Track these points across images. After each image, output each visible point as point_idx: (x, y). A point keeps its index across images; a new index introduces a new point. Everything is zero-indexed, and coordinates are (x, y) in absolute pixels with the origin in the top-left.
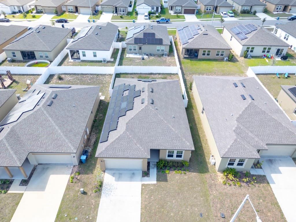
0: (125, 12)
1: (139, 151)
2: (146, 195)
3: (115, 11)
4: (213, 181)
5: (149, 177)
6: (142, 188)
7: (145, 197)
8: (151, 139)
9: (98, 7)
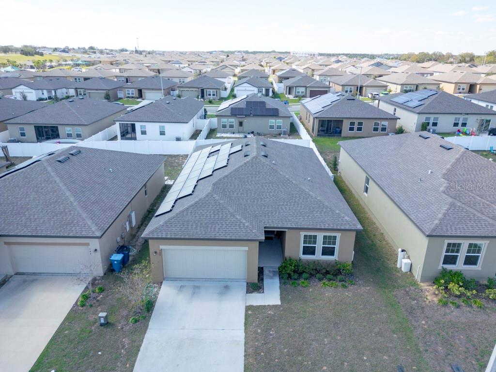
0: (217, 96)
1: (240, 227)
2: (258, 326)
3: (200, 95)
5: (263, 292)
6: (246, 314)
7: (256, 332)
8: (266, 209)
9: (174, 92)
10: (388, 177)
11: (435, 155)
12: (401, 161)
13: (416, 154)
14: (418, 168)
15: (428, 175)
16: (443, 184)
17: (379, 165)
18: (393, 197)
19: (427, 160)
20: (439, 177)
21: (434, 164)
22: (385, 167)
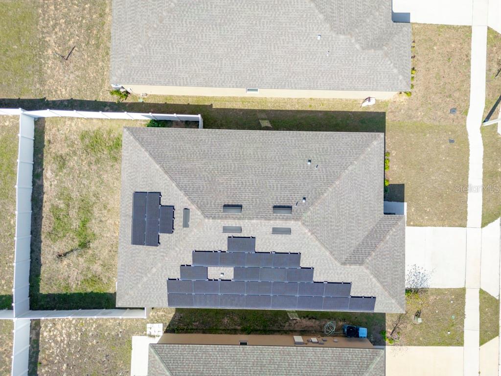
2: (423, 218)
4: (402, 110)
6: (413, 226)
7: (427, 220)
10: (292, 74)
11: (284, 11)
12: (265, 47)
13: (261, 25)
14: (299, 40)
15: (322, 42)
16: (350, 40)
17: (252, 69)
18: (338, 89)
19: (288, 24)
20: (334, 35)
21: (304, 23)
22: (266, 67)
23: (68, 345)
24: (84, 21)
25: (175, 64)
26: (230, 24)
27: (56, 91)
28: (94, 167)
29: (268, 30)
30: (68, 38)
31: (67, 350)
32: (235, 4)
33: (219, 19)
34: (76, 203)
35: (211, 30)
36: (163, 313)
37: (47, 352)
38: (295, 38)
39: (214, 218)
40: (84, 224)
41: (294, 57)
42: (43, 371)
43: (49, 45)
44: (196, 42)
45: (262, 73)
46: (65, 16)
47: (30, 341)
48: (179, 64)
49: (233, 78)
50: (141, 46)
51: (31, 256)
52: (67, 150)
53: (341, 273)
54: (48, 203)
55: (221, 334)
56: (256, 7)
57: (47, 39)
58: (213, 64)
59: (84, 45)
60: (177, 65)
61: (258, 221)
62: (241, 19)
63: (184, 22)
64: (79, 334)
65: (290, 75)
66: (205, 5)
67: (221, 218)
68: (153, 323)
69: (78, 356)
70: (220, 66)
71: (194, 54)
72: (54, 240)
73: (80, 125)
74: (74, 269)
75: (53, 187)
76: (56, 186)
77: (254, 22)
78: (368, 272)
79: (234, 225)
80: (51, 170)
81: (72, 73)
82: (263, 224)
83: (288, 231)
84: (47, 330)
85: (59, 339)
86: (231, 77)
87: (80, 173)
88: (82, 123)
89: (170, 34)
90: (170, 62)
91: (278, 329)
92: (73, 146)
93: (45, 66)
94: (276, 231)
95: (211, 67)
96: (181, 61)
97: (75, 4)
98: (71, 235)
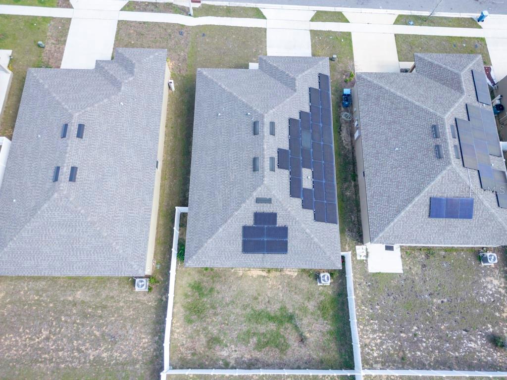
10: (148, 127)
11: (98, 126)
12: (125, 143)
13: (107, 144)
14: (122, 119)
15: (126, 102)
16: (126, 83)
17: (142, 156)
18: (162, 96)
19: (108, 125)
20: (121, 94)
21: (110, 113)
22: (141, 145)
23: (383, 332)
24: (78, 321)
25: (132, 216)
26: (103, 167)
27: (144, 348)
28: (219, 311)
29: (112, 139)
30: (93, 337)
31: (387, 333)
32: (88, 161)
33: (99, 175)
34: (251, 325)
35: (107, 183)
36: (347, 246)
37: (392, 352)
38: (120, 121)
39: (263, 177)
40: (271, 318)
41: (135, 124)
42: (409, 355)
43: (98, 356)
44: (116, 196)
45: (145, 149)
46: (70, 341)
47: (383, 369)
48: (132, 213)
49: (147, 171)
50: (115, 243)
51: (304, 369)
52: (202, 336)
53: (302, 93)
54: (253, 354)
55: (359, 197)
56: (93, 146)
57: (92, 358)
58: (135, 185)
59: (101, 321)
60: (133, 215)
61: (265, 144)
62: (101, 158)
63: (98, 204)
64: (372, 321)
65: (148, 128)
66: (86, 185)
67: (263, 171)
68: (356, 254)
69: (392, 323)
70: (137, 181)
71: (125, 200)
72: (287, 346)
73: (178, 324)
74: (313, 327)
75: (237, 349)
76: (236, 346)
77: (105, 149)
78: (300, 76)
79: (269, 162)
80: (221, 351)
81: (127, 332)
82: (267, 141)
83: (272, 124)
84: (371, 352)
85: (379, 341)
86: (147, 172)
87: (224, 323)
88: (176, 323)
89: (107, 217)
90: (130, 221)
91: (351, 153)
92: (199, 331)
93: (119, 360)
94: (272, 133)
95: (137, 187)
96: (130, 211)
97: (60, 331)
98: (282, 330)
